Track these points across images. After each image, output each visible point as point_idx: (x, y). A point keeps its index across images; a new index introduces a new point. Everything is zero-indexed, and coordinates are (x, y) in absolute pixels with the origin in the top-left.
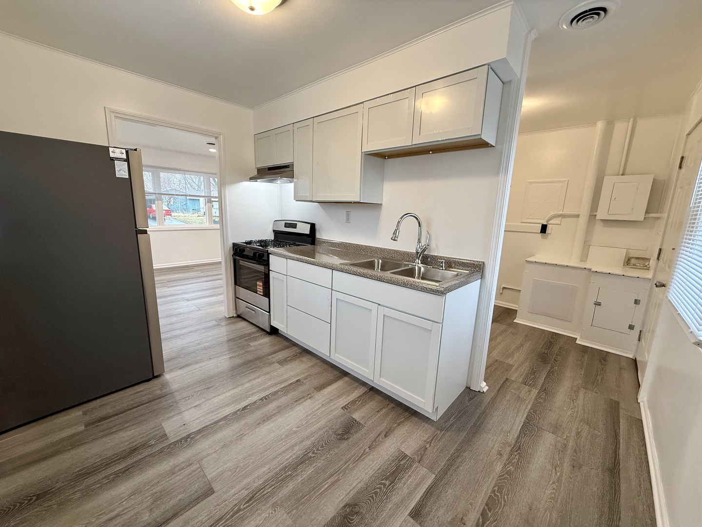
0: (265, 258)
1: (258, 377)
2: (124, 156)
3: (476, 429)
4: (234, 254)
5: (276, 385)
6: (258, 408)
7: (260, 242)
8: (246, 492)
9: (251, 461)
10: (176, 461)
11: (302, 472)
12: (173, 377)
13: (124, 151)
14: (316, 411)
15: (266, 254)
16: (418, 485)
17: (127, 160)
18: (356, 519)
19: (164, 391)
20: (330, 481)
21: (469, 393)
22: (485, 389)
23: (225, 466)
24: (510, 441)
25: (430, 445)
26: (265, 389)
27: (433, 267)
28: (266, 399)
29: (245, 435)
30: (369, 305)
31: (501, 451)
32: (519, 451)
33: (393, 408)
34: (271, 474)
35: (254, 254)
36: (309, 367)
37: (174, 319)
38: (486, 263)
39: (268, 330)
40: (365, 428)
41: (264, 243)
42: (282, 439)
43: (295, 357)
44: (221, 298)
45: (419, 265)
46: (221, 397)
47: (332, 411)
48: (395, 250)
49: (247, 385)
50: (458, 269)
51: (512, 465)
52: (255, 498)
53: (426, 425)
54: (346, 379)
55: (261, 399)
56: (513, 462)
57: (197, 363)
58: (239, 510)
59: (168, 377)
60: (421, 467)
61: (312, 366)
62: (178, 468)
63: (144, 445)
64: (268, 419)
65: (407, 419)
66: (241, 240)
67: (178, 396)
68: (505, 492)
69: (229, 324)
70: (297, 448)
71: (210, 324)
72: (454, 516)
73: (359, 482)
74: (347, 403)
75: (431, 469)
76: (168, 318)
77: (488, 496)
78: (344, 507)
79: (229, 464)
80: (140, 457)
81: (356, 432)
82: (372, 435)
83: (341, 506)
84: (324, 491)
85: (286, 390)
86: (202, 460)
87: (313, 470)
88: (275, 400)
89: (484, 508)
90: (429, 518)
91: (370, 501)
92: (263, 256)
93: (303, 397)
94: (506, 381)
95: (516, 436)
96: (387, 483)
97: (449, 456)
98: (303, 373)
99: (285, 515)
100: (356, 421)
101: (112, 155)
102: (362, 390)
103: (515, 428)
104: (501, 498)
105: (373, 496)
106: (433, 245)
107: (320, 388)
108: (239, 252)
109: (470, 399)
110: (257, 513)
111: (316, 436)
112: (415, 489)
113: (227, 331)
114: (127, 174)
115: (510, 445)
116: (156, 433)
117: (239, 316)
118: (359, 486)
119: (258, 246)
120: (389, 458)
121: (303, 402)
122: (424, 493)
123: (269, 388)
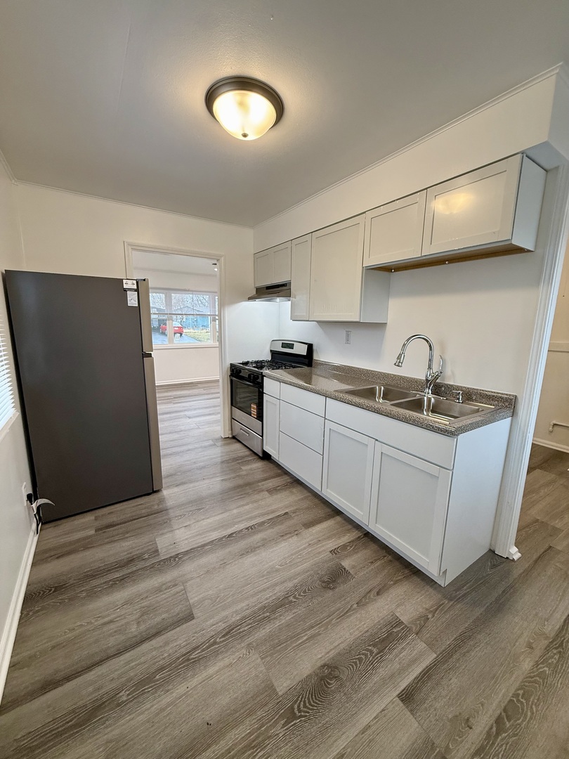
0: (259, 380)
1: (247, 504)
2: (135, 287)
3: (499, 607)
4: (232, 375)
5: (263, 515)
6: (243, 537)
7: (257, 362)
8: (224, 626)
9: (231, 593)
10: (164, 579)
11: (280, 616)
12: (170, 494)
13: (135, 282)
14: (302, 550)
15: (260, 376)
16: (414, 661)
17: (137, 290)
18: (334, 684)
19: (161, 506)
20: (309, 633)
21: (492, 558)
22: (517, 556)
23: (207, 593)
24: (547, 632)
25: (433, 616)
26: (251, 518)
27: (447, 399)
28: (252, 529)
29: (228, 564)
30: (365, 440)
31: (532, 643)
32: (560, 649)
33: (391, 561)
34: (248, 612)
35: (249, 375)
36: (299, 500)
37: (176, 436)
38: (518, 397)
39: (261, 455)
40: (354, 580)
41: (260, 365)
42: (263, 576)
43: (285, 487)
44: (219, 417)
45: (428, 396)
46: (209, 521)
47: (319, 553)
48: (401, 376)
49: (235, 511)
50: (480, 403)
51: (549, 666)
52: (231, 633)
53: (431, 590)
54: (338, 518)
55: (247, 528)
56: (550, 661)
57: (191, 482)
58: (215, 643)
59: (165, 492)
60: (419, 641)
61: (302, 499)
62: (164, 587)
63: (139, 558)
64: (252, 551)
65: (406, 577)
66: (237, 360)
67: (172, 513)
68: (533, 701)
69: (225, 445)
70: (277, 588)
71: (207, 444)
72: (458, 714)
73: (342, 643)
74: (337, 547)
75: (431, 645)
76: (171, 435)
77: (508, 699)
78: (322, 666)
79: (211, 592)
80: (134, 569)
81: (344, 582)
82: (363, 590)
83: (319, 664)
84: (301, 643)
85: (273, 522)
86: (186, 582)
87: (293, 616)
88: (260, 531)
89: (501, 714)
90: (423, 707)
91: (353, 667)
92: (258, 378)
93: (290, 533)
94: (548, 550)
95: (558, 627)
96: (375, 651)
97: (458, 634)
98: (291, 506)
99: (259, 660)
100: (345, 569)
101: (125, 286)
102: (354, 534)
103: (557, 615)
104: (527, 708)
105: (356, 662)
106: (448, 372)
107: (309, 525)
108: (236, 372)
109: (494, 566)
110: (232, 650)
111: (299, 578)
112: (409, 665)
113: (222, 452)
114: (137, 302)
115: (547, 638)
116: (150, 547)
117: (234, 437)
118: (342, 646)
119: (254, 367)
120: (379, 621)
121: (289, 538)
122: (420, 674)
123: (255, 517)
